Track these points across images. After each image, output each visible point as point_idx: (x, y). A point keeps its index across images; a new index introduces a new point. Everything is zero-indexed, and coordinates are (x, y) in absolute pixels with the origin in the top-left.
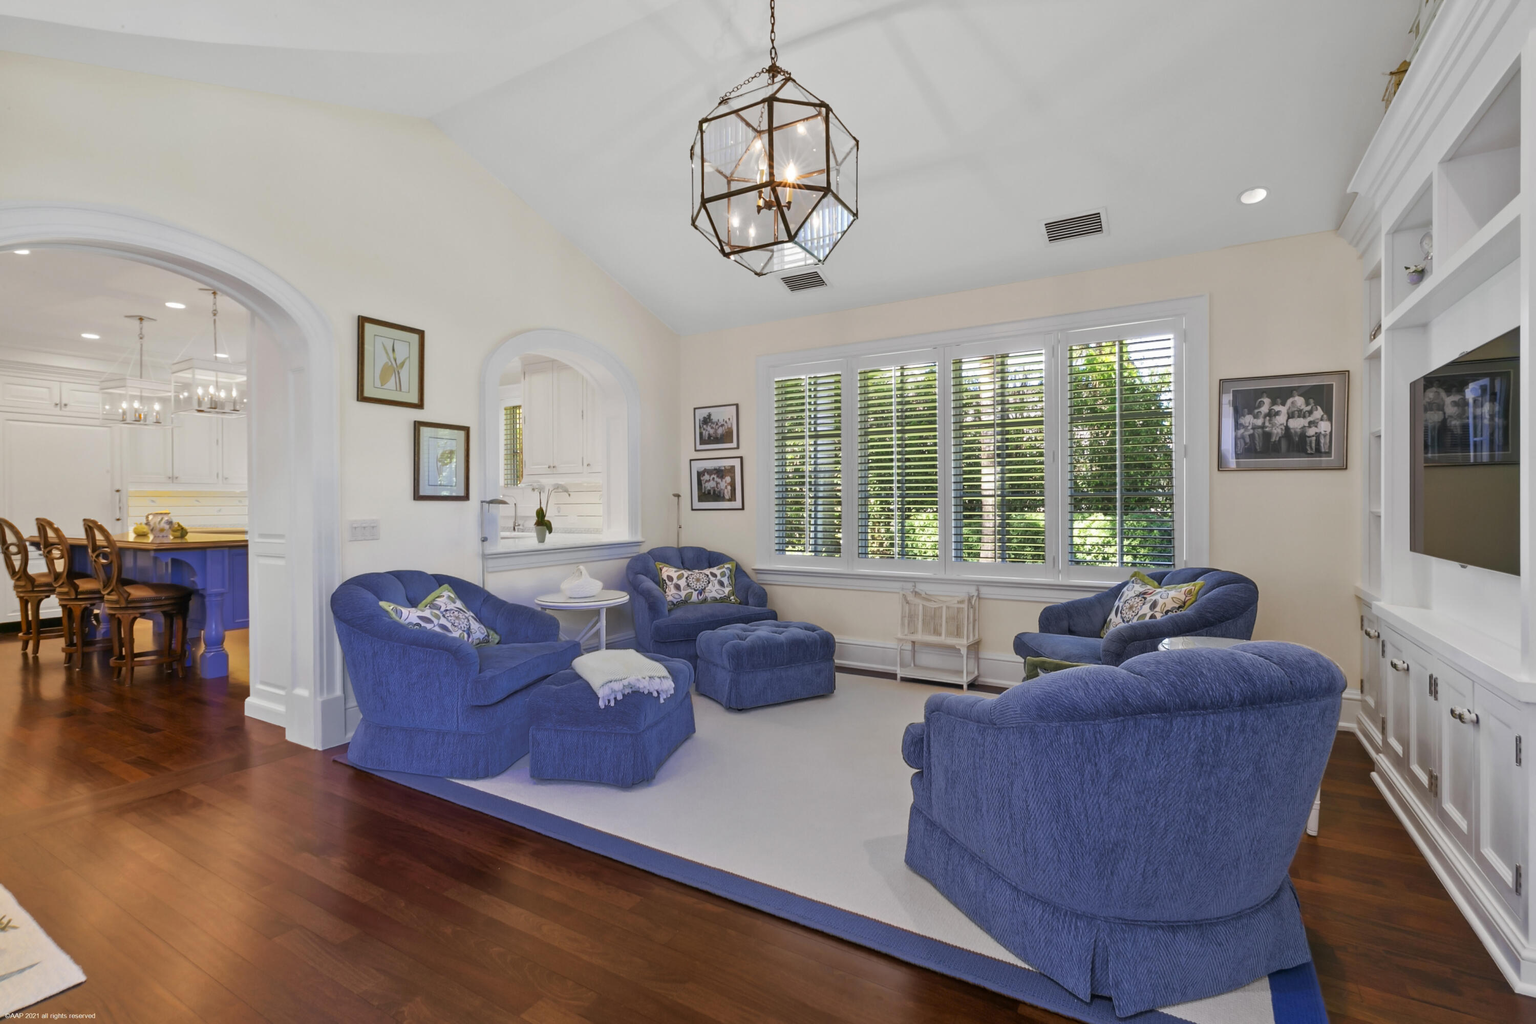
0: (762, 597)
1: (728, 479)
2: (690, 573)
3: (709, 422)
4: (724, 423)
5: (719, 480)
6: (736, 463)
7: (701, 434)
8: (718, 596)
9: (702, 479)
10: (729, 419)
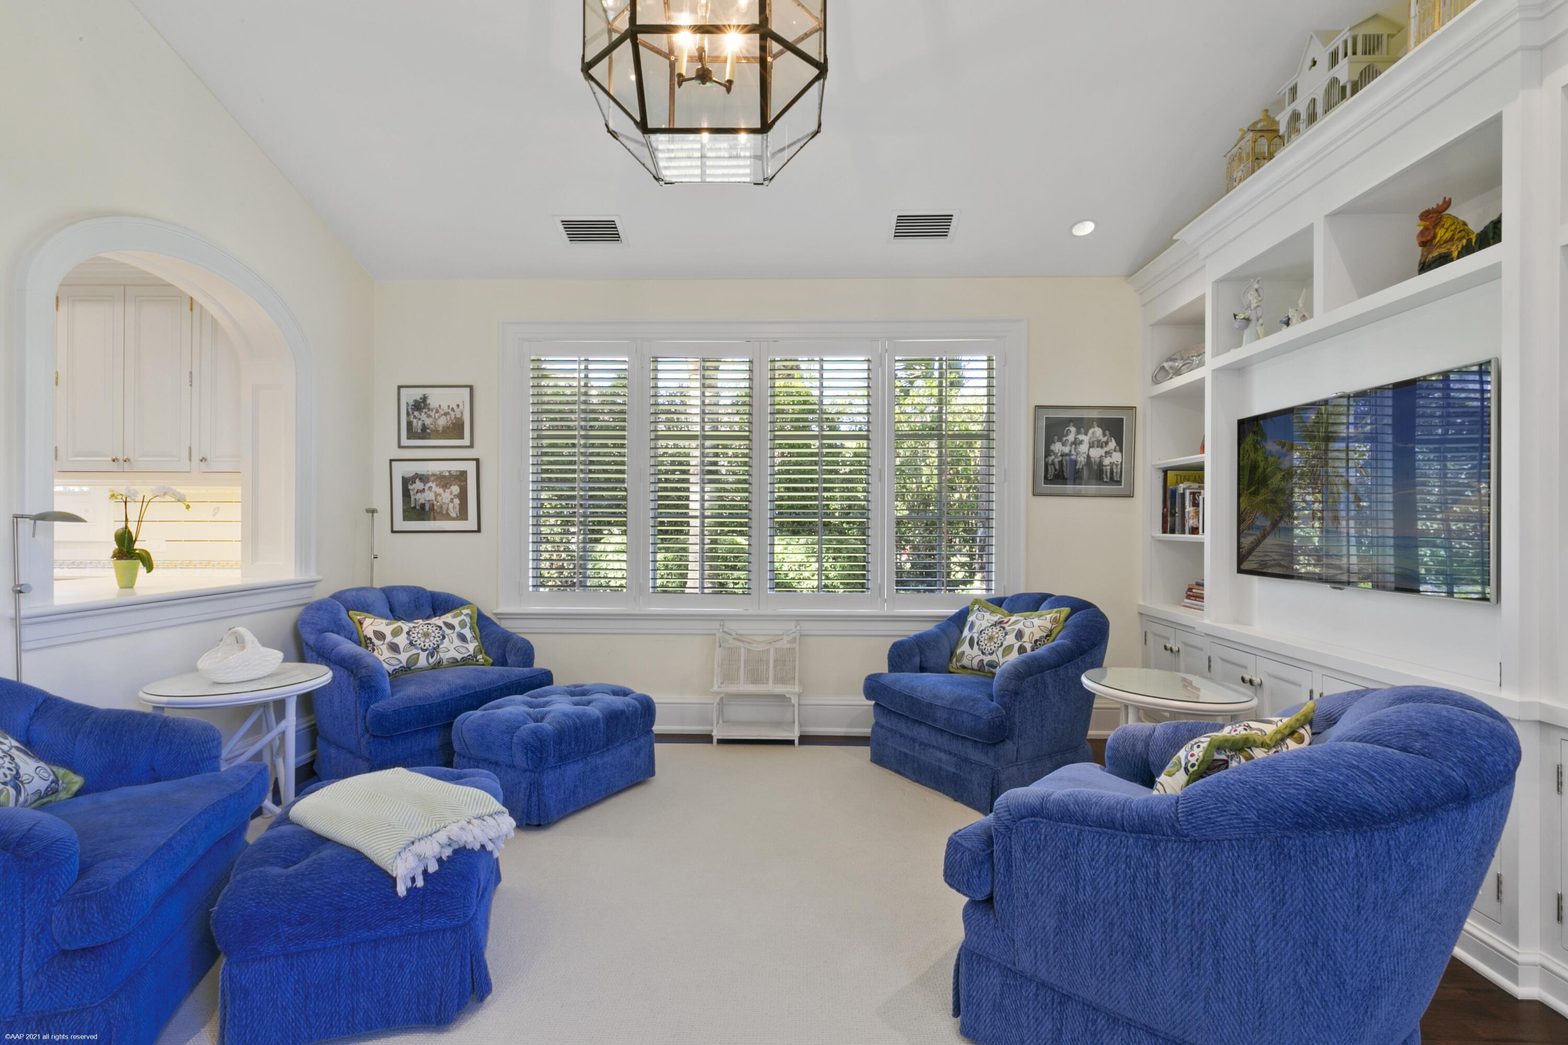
0: (526, 653)
1: (455, 489)
2: (411, 625)
3: (424, 408)
4: (450, 411)
5: (439, 490)
6: (470, 467)
7: (409, 424)
8: (459, 657)
9: (410, 487)
10: (458, 406)
